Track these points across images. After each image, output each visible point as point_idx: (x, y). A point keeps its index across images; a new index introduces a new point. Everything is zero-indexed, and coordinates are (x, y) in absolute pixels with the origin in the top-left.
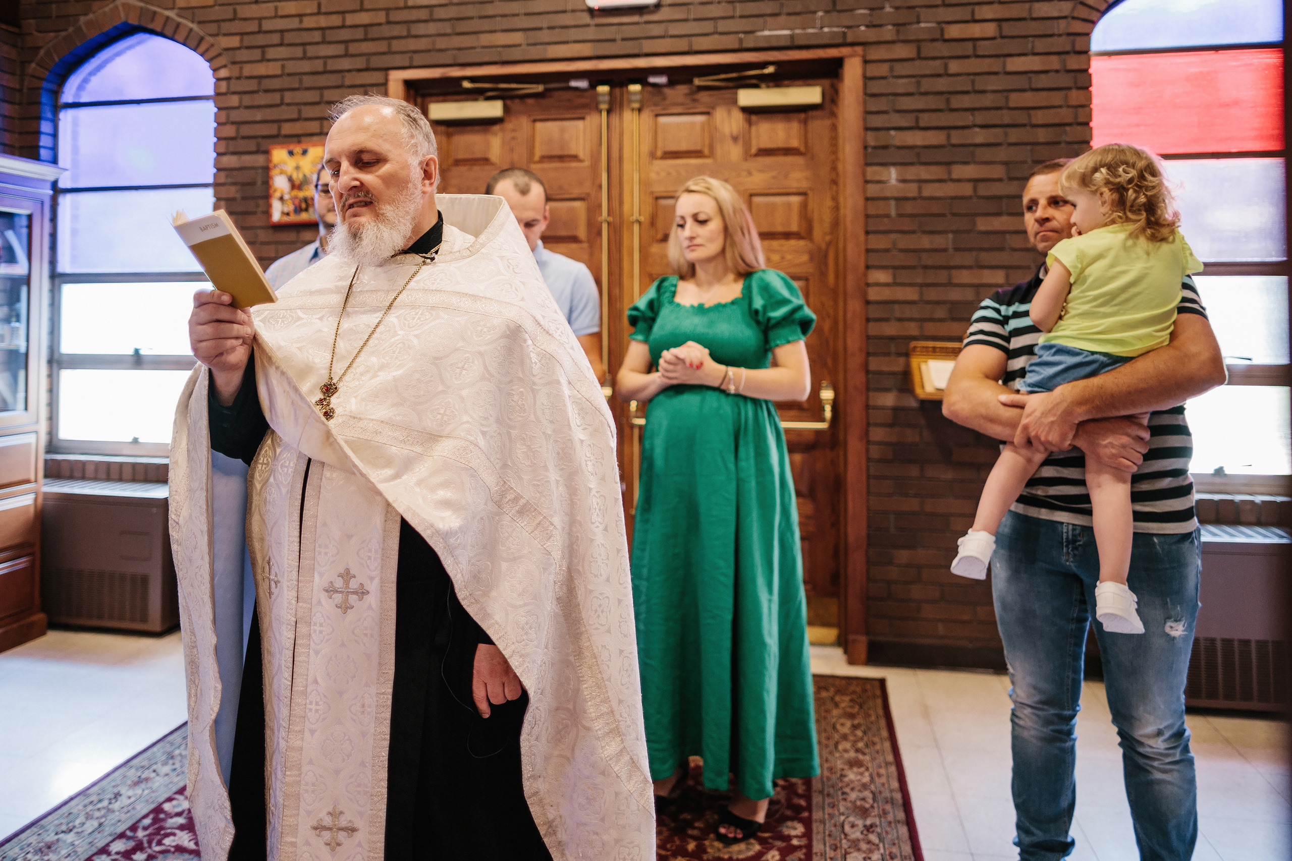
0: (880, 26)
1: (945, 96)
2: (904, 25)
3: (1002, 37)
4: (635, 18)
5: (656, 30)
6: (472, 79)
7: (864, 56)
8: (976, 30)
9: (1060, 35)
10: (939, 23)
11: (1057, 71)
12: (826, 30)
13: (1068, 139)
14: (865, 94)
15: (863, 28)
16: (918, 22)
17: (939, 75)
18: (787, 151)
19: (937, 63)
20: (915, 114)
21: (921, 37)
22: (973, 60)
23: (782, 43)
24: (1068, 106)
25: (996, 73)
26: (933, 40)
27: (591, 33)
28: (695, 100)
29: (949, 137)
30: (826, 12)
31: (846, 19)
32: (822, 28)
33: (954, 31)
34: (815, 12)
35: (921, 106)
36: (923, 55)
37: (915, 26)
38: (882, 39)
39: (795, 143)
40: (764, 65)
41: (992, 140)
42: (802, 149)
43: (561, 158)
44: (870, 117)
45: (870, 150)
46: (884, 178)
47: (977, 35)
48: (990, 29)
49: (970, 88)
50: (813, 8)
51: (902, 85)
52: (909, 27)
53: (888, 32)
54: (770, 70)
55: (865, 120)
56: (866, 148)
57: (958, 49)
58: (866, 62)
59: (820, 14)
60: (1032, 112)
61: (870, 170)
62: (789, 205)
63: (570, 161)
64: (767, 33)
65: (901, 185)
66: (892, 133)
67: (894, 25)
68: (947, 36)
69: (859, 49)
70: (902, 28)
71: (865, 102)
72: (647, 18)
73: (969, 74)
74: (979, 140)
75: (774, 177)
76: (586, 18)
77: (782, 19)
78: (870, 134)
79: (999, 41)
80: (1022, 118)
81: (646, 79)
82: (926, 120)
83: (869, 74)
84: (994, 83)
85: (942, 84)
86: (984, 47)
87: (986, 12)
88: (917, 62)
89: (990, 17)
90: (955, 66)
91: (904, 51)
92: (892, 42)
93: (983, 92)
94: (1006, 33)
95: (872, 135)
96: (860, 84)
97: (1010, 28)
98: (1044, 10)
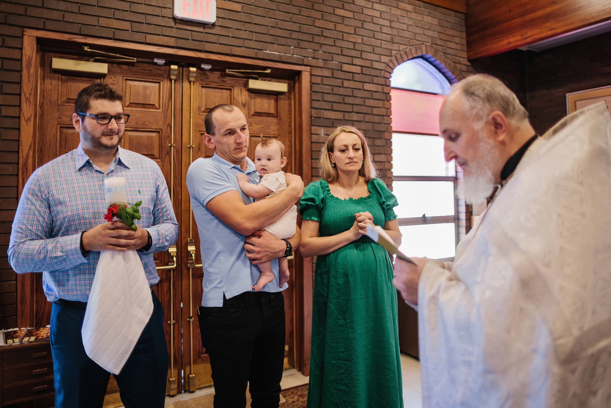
0: (317, 59)
1: (343, 97)
2: (327, 60)
3: (363, 74)
4: (201, 29)
5: (212, 38)
6: (91, 46)
7: (311, 72)
8: (354, 68)
9: (381, 77)
10: (340, 62)
11: (380, 92)
12: (295, 56)
13: (385, 122)
14: (311, 91)
15: (310, 58)
16: (332, 61)
17: (340, 87)
18: (268, 115)
19: (340, 81)
20: (332, 103)
21: (334, 68)
22: (352, 82)
23: (275, 59)
24: (384, 108)
25: (360, 89)
26: (338, 70)
27: (174, 32)
28: (224, 81)
29: (344, 116)
30: (295, 47)
31: (303, 52)
32: (293, 55)
33: (346, 68)
34: (290, 46)
35: (334, 100)
36: (334, 76)
37: (331, 62)
38: (319, 66)
39: (272, 111)
40: (265, 68)
41: (360, 119)
42: (275, 114)
43: (144, 105)
44: (313, 102)
45: (313, 118)
46: (319, 133)
47: (354, 71)
48: (358, 70)
49: (351, 95)
50: (290, 44)
51: (326, 89)
52: (328, 61)
53: (321, 63)
54: (269, 71)
55: (311, 103)
56: (311, 117)
57: (347, 76)
58: (311, 75)
59: (292, 47)
60: (373, 108)
61: (314, 128)
63: (150, 108)
64: (268, 52)
66: (323, 111)
67: (323, 60)
68: (343, 69)
69: (308, 68)
70: (326, 62)
71: (311, 94)
72: (207, 30)
73: (351, 88)
74: (355, 119)
75: (263, 128)
76: (172, 23)
77: (275, 46)
78: (313, 110)
79: (361, 75)
80: (369, 110)
81: (200, 65)
82: (335, 107)
83: (313, 81)
84: (359, 94)
85: (341, 91)
86: (357, 77)
87: (357, 61)
88: (332, 79)
89: (358, 64)
90: (346, 84)
91: (327, 73)
92: (323, 68)
93: (356, 97)
94: (364, 72)
95: (313, 111)
96: (309, 85)
97: (365, 71)
98: (376, 65)
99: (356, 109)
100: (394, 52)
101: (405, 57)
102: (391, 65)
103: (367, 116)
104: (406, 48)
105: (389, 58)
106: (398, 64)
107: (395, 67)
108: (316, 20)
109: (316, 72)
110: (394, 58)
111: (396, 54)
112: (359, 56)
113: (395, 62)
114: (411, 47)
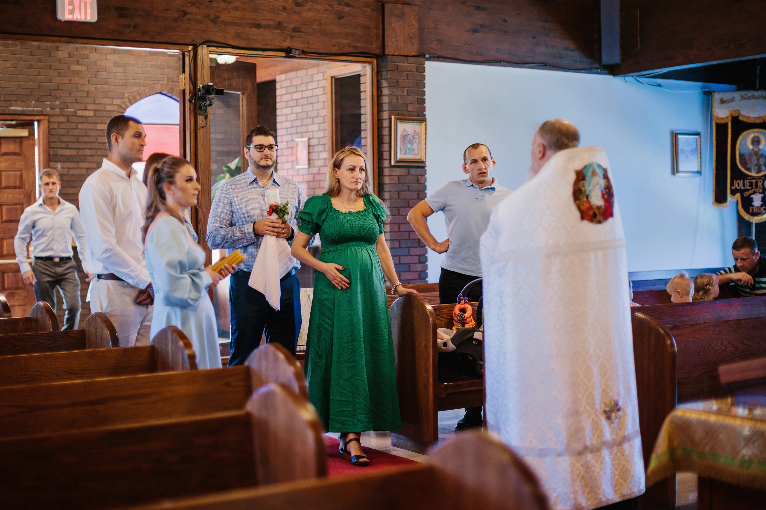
0: (55, 109)
1: (77, 137)
3: (95, 116)
7: (48, 120)
8: (87, 113)
10: (75, 109)
12: (35, 109)
14: (49, 134)
15: (48, 109)
16: (68, 108)
17: (75, 129)
18: (15, 154)
19: (74, 124)
20: (67, 143)
21: (68, 114)
23: (18, 113)
25: (93, 130)
26: (73, 116)
29: (78, 152)
30: (36, 102)
31: (42, 105)
33: (80, 113)
34: (31, 101)
35: (68, 140)
36: (69, 121)
37: (67, 110)
38: (55, 114)
39: (18, 151)
41: (92, 154)
42: (21, 153)
47: (88, 115)
48: (91, 113)
49: (85, 134)
51: (62, 132)
52: (64, 110)
53: (57, 112)
54: (14, 122)
55: (49, 144)
56: (49, 155)
57: (81, 120)
58: (49, 122)
59: (33, 102)
62: (16, 175)
64: (13, 108)
65: (62, 170)
66: (59, 150)
67: (59, 109)
68: (77, 115)
69: (47, 117)
70: (62, 110)
71: (49, 138)
73: (85, 129)
74: (88, 154)
77: (20, 103)
79: (93, 118)
82: (70, 145)
83: (51, 127)
84: (92, 133)
85: (76, 132)
86: (90, 120)
87: (90, 107)
88: (67, 124)
89: (92, 109)
90: (80, 126)
91: (63, 119)
92: (59, 115)
93: (89, 136)
94: (97, 115)
95: (51, 150)
96: (47, 131)
97: (97, 113)
98: (109, 108)
99: (88, 146)
100: (126, 95)
101: (138, 97)
102: (123, 106)
103: (98, 151)
104: (140, 89)
105: (121, 100)
106: (130, 104)
107: (128, 107)
108: (53, 77)
109: (53, 119)
110: (127, 100)
111: (129, 95)
112: (93, 102)
113: (128, 103)
114: (145, 88)
